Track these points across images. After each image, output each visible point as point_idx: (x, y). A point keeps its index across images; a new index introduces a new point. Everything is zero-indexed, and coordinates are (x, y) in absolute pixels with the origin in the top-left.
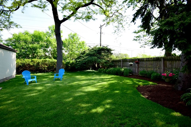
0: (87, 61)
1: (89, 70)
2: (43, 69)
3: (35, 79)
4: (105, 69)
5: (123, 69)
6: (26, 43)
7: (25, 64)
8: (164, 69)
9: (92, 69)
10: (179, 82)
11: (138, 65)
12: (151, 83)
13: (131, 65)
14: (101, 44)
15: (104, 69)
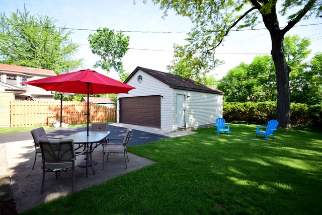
2: (260, 118)
3: (227, 130)
6: (240, 80)
7: (235, 109)
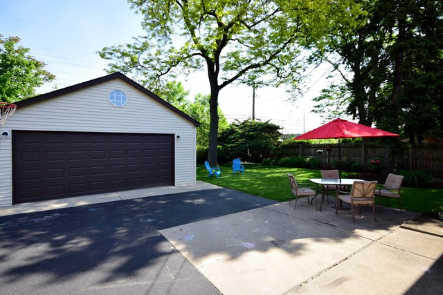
5: (308, 159)
8: (365, 158)
10: (385, 168)
11: (329, 153)
12: (354, 173)
13: (320, 153)
14: (254, 116)
15: (272, 159)
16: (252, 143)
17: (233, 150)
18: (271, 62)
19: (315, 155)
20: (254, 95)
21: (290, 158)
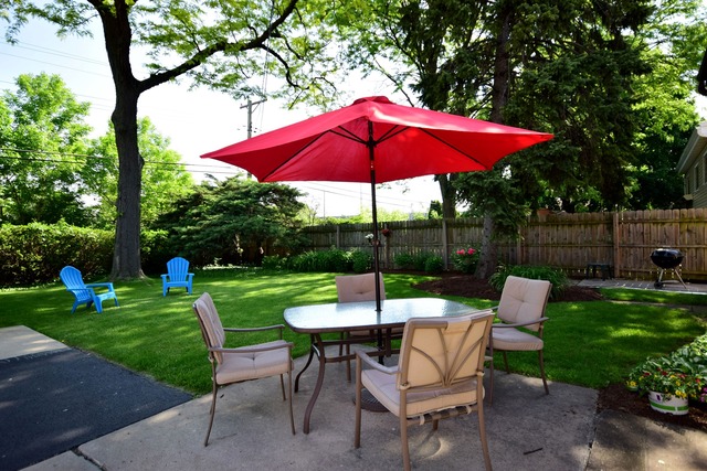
0: (228, 231)
1: (211, 267)
4: (285, 256)
5: (349, 254)
8: (448, 247)
9: (220, 263)
11: (388, 241)
12: (430, 278)
15: (281, 258)
16: (234, 222)
17: (191, 240)
18: (266, 43)
19: (363, 245)
20: (250, 127)
21: (316, 254)
